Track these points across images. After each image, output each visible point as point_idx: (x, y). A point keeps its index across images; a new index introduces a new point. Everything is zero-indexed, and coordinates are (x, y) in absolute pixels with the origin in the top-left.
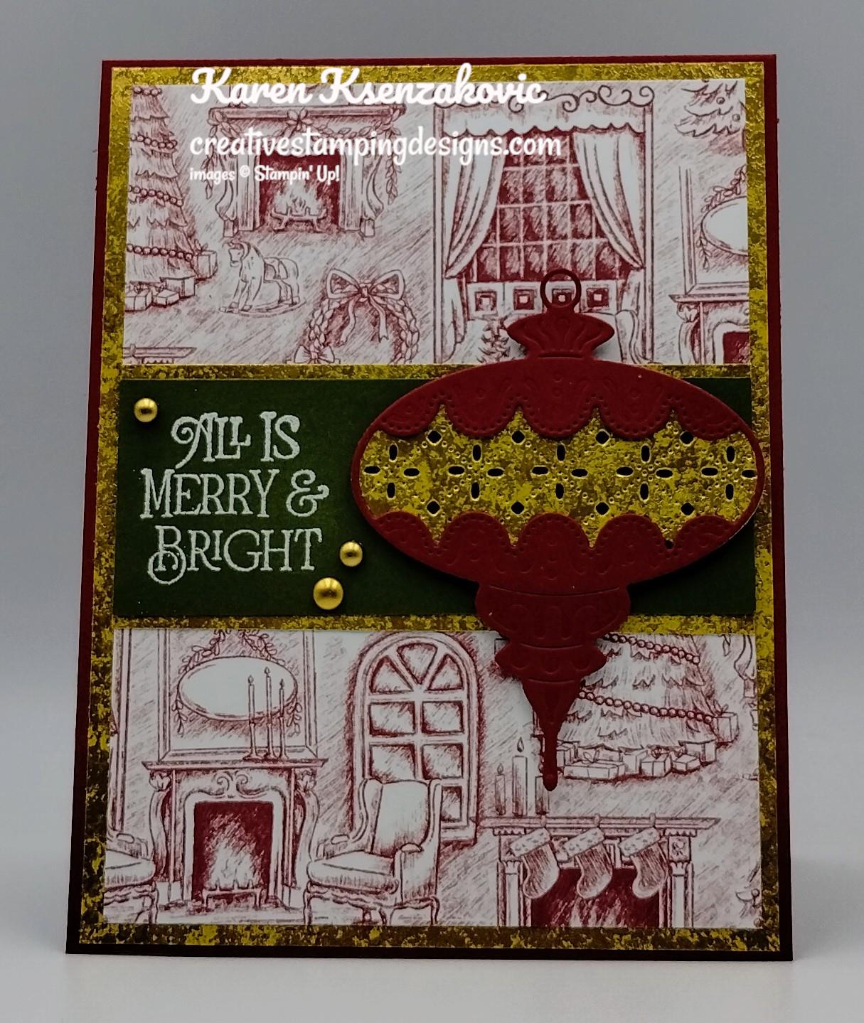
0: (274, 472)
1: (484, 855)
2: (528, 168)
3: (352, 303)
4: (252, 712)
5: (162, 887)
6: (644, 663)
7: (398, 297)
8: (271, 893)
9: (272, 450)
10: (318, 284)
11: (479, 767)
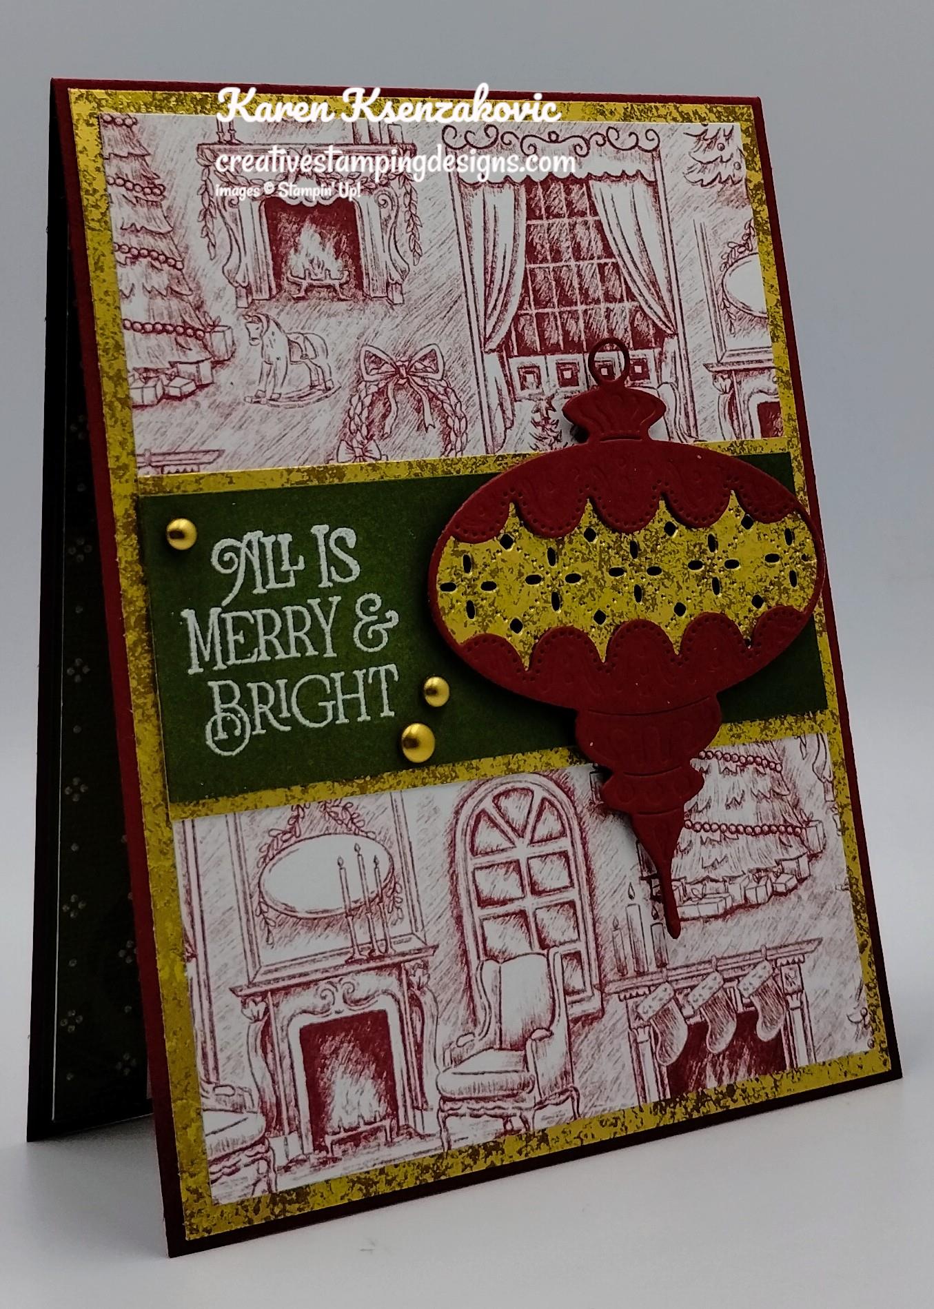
0: (335, 600)
1: (614, 1024)
2: (551, 221)
3: (391, 386)
4: (347, 903)
6: (732, 778)
7: (438, 376)
8: (402, 1122)
9: (329, 572)
10: (351, 364)
11: (594, 925)
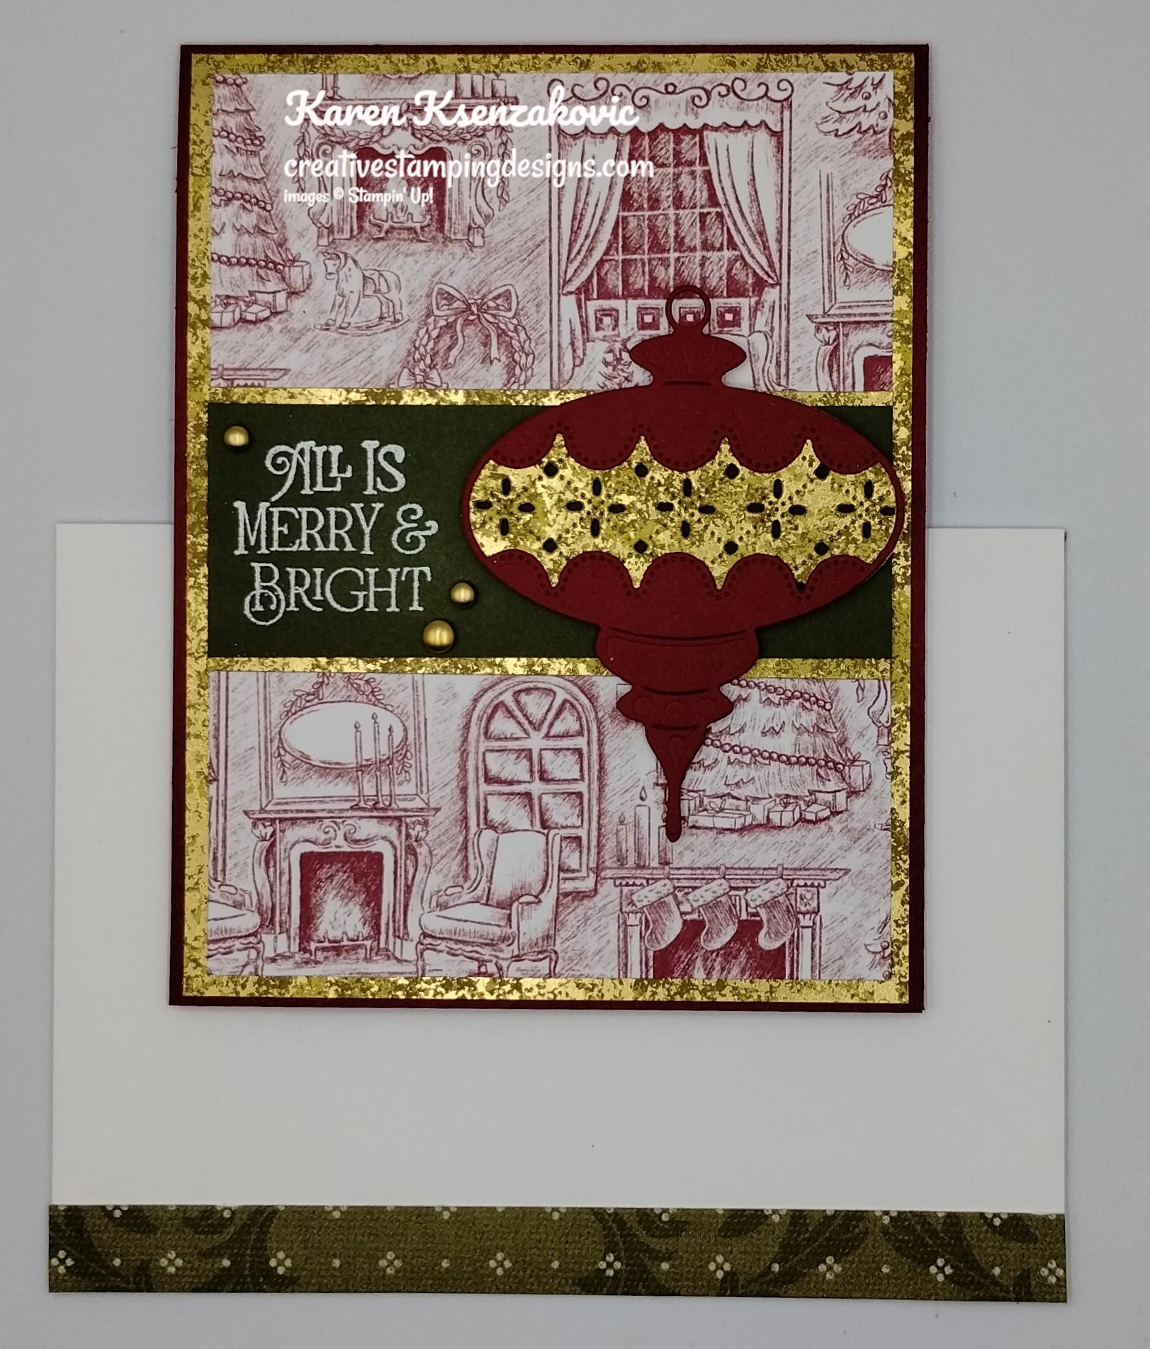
0: (378, 506)
1: (605, 905)
3: (460, 321)
4: (359, 759)
5: (267, 939)
6: (774, 709)
7: (510, 314)
8: (382, 945)
9: (375, 482)
10: (422, 300)
11: (599, 817)
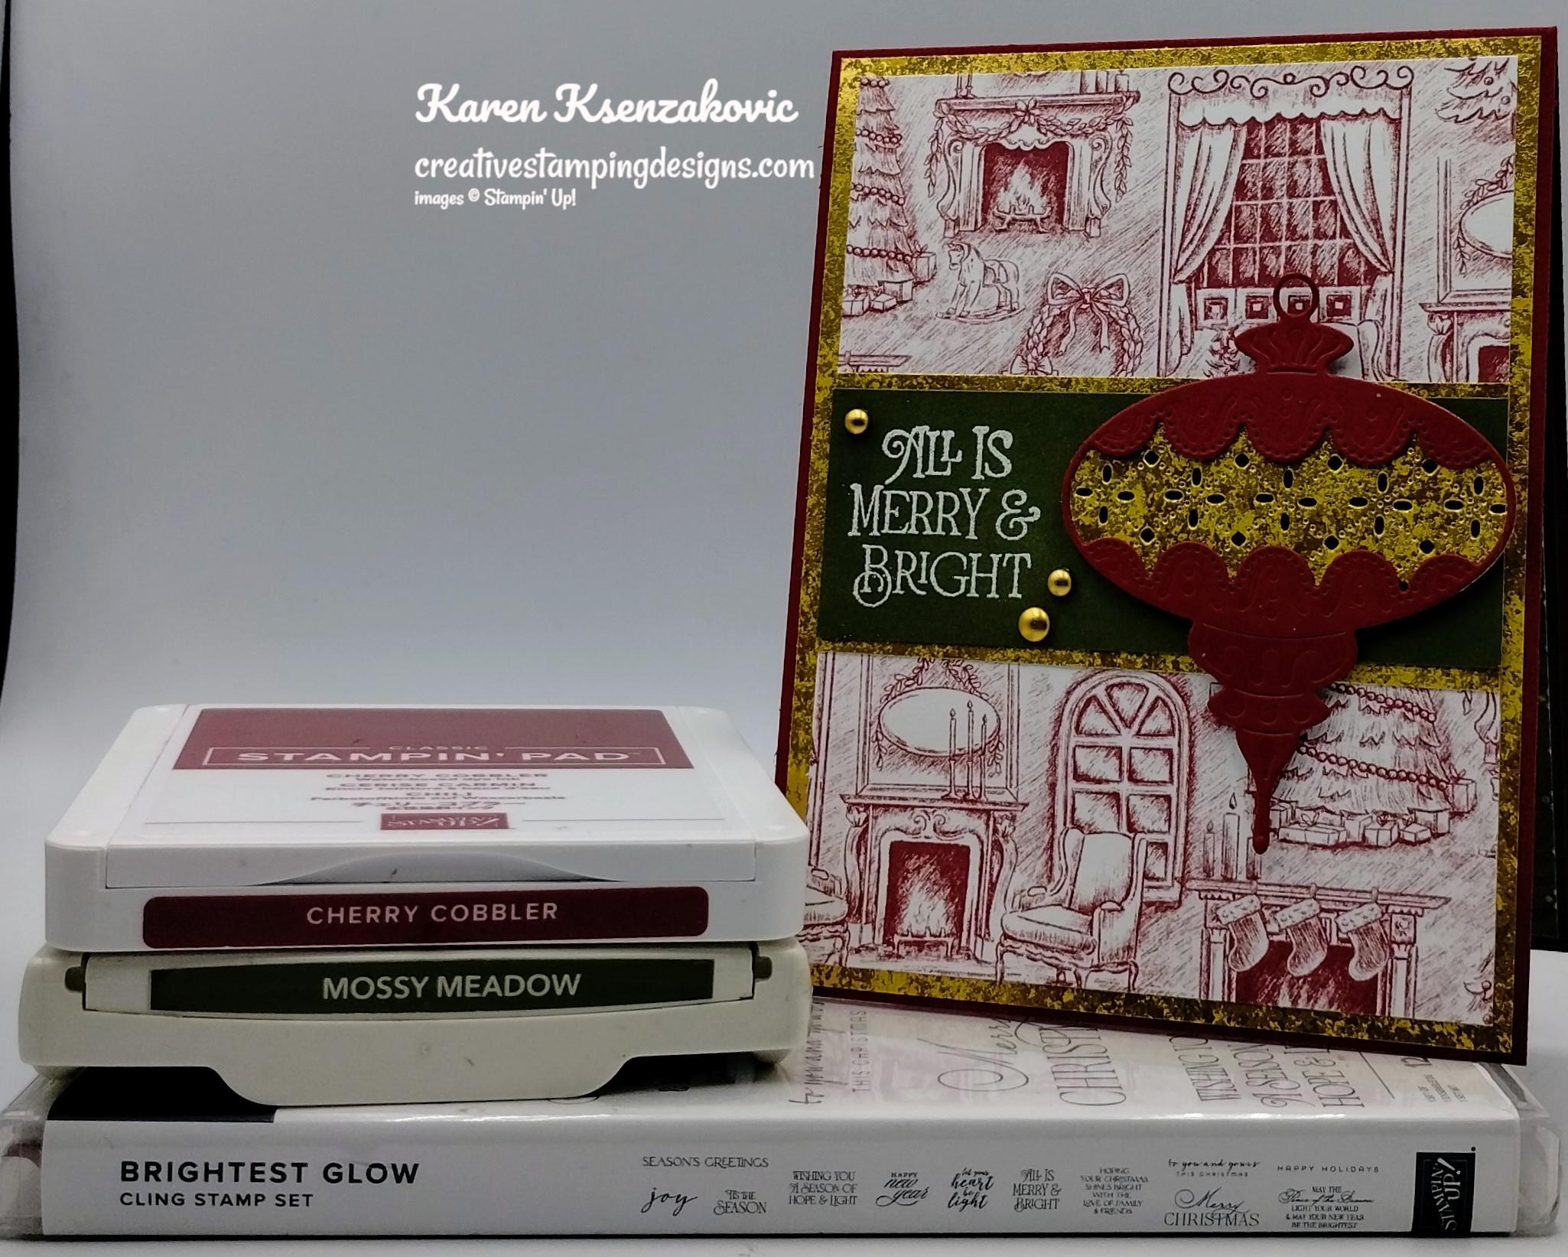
0: (985, 491)
1: (1188, 919)
2: (1268, 161)
3: (1073, 310)
4: (953, 748)
5: (854, 928)
6: (1373, 718)
7: (1122, 303)
8: (964, 943)
9: (983, 467)
10: (1039, 289)
11: (1187, 823)
